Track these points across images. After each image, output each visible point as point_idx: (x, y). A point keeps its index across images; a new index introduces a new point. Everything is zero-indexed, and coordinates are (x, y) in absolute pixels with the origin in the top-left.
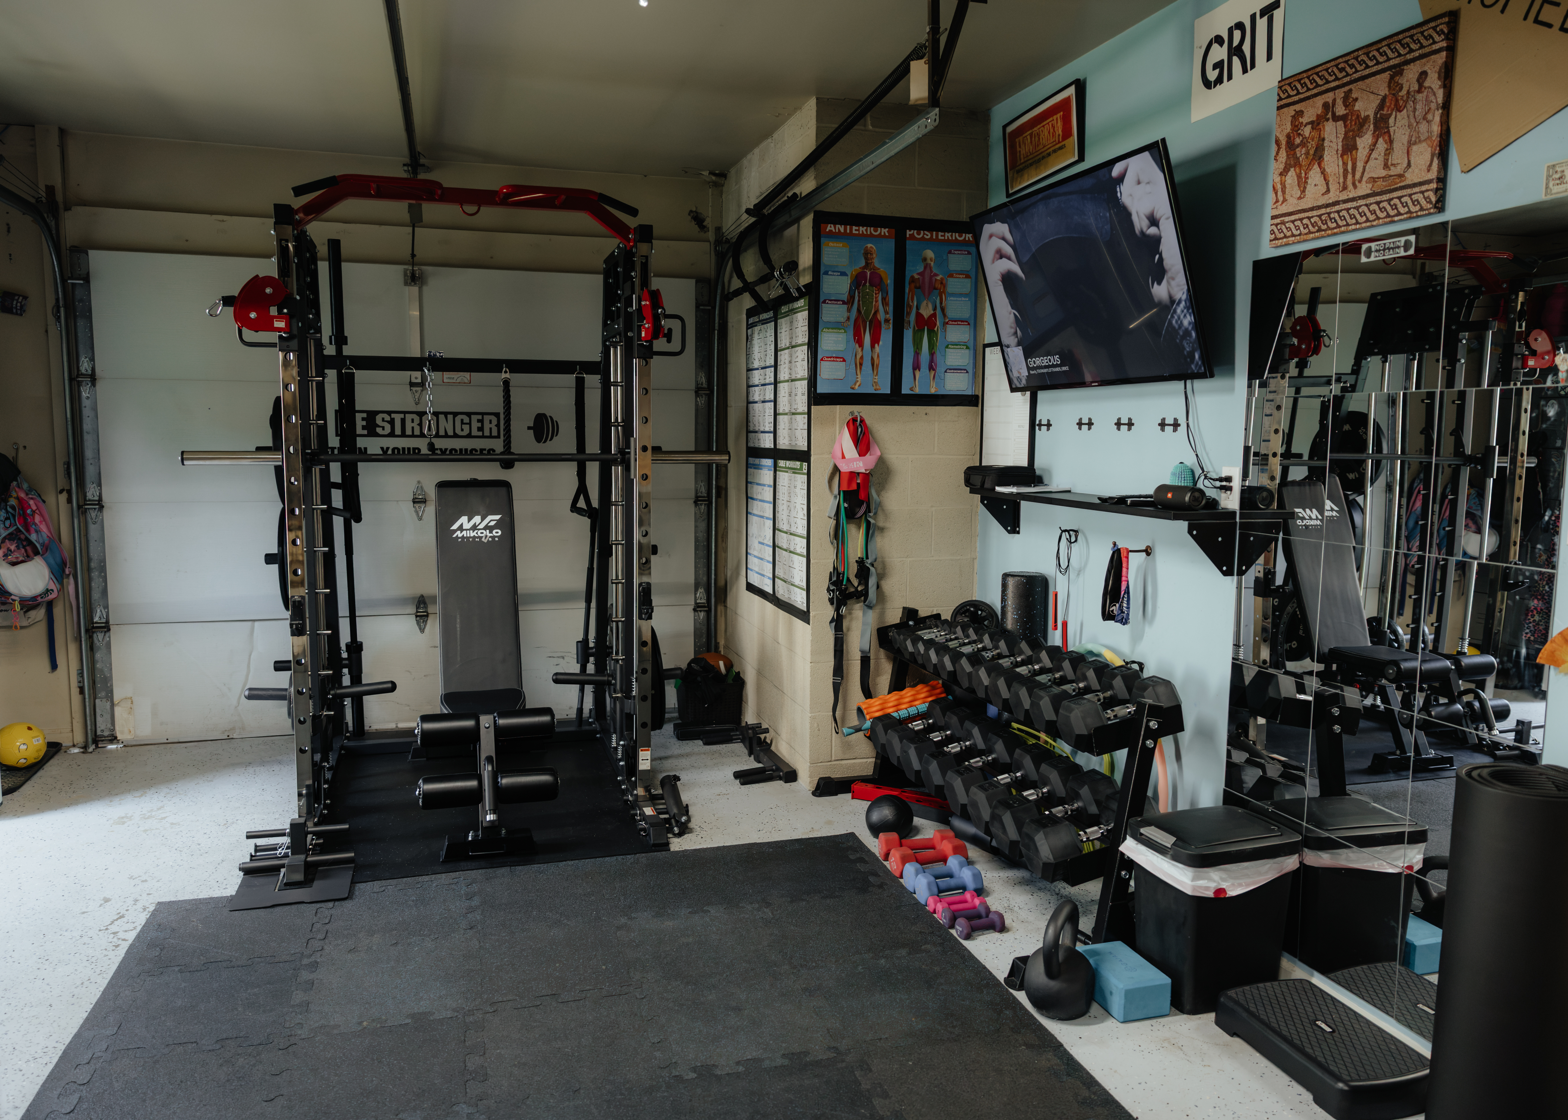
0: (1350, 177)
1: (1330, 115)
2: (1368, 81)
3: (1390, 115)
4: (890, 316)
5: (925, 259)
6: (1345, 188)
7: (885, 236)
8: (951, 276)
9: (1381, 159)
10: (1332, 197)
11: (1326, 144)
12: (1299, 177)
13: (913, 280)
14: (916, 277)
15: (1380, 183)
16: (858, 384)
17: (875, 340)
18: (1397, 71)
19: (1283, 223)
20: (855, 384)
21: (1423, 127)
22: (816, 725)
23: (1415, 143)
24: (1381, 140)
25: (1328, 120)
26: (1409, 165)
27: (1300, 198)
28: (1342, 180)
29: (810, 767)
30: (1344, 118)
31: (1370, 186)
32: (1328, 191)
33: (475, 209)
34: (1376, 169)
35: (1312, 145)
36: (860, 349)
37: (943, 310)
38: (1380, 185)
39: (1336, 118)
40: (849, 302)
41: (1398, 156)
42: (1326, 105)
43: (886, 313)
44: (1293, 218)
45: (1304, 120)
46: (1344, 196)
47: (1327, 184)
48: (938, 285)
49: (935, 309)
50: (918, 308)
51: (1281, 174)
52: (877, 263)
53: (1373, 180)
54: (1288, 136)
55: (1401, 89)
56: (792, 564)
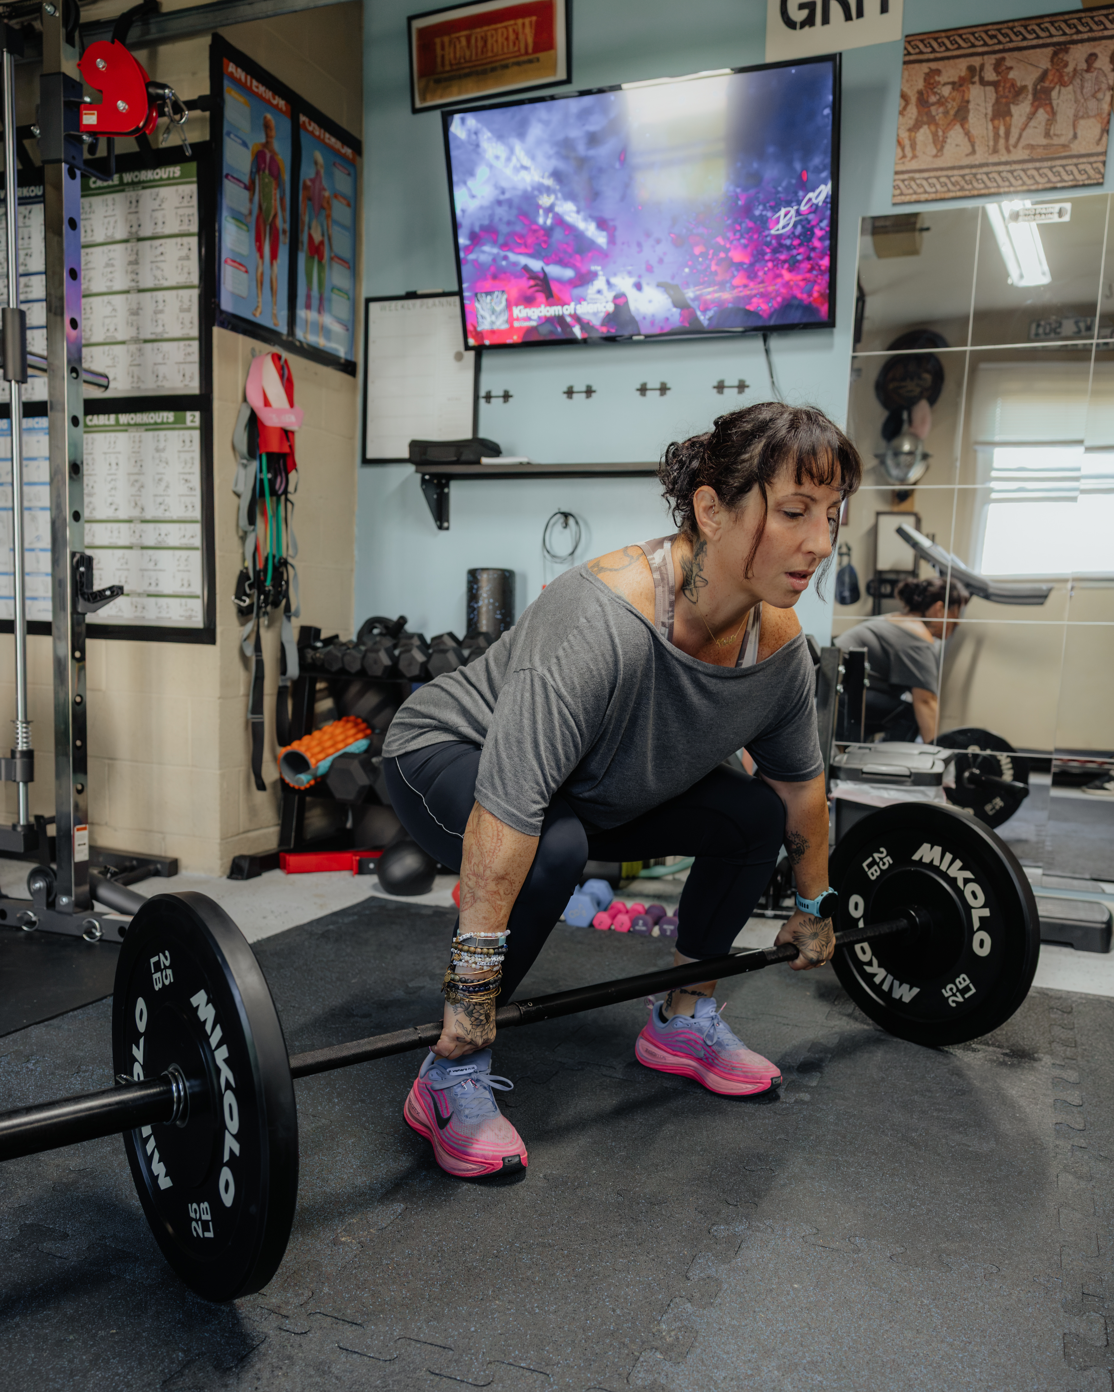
0: (1002, 142)
1: (976, 79)
2: (1026, 53)
3: (1053, 88)
4: (287, 227)
5: (316, 163)
6: (995, 151)
7: (280, 110)
8: (336, 196)
9: (1041, 128)
10: (979, 158)
11: (971, 106)
12: (935, 135)
13: (305, 186)
14: (309, 183)
15: (1040, 150)
16: (259, 310)
17: (274, 256)
18: (1061, 48)
19: (913, 179)
20: (256, 309)
21: (1092, 104)
22: (225, 786)
23: (1082, 117)
24: (1041, 111)
25: (973, 83)
26: (1075, 136)
27: (936, 156)
28: (991, 143)
30: (995, 84)
31: (1027, 152)
32: (974, 152)
34: (1035, 135)
35: (952, 106)
36: (260, 262)
37: (329, 239)
38: (1040, 153)
39: (983, 83)
40: (251, 189)
41: (1062, 127)
42: (971, 69)
43: (284, 221)
44: (926, 175)
45: (942, 79)
46: (994, 159)
47: (973, 146)
48: (325, 205)
49: (323, 235)
50: (309, 228)
51: (910, 130)
52: (276, 145)
53: (1031, 147)
54: (920, 93)
55: (1066, 65)
56: (151, 566)
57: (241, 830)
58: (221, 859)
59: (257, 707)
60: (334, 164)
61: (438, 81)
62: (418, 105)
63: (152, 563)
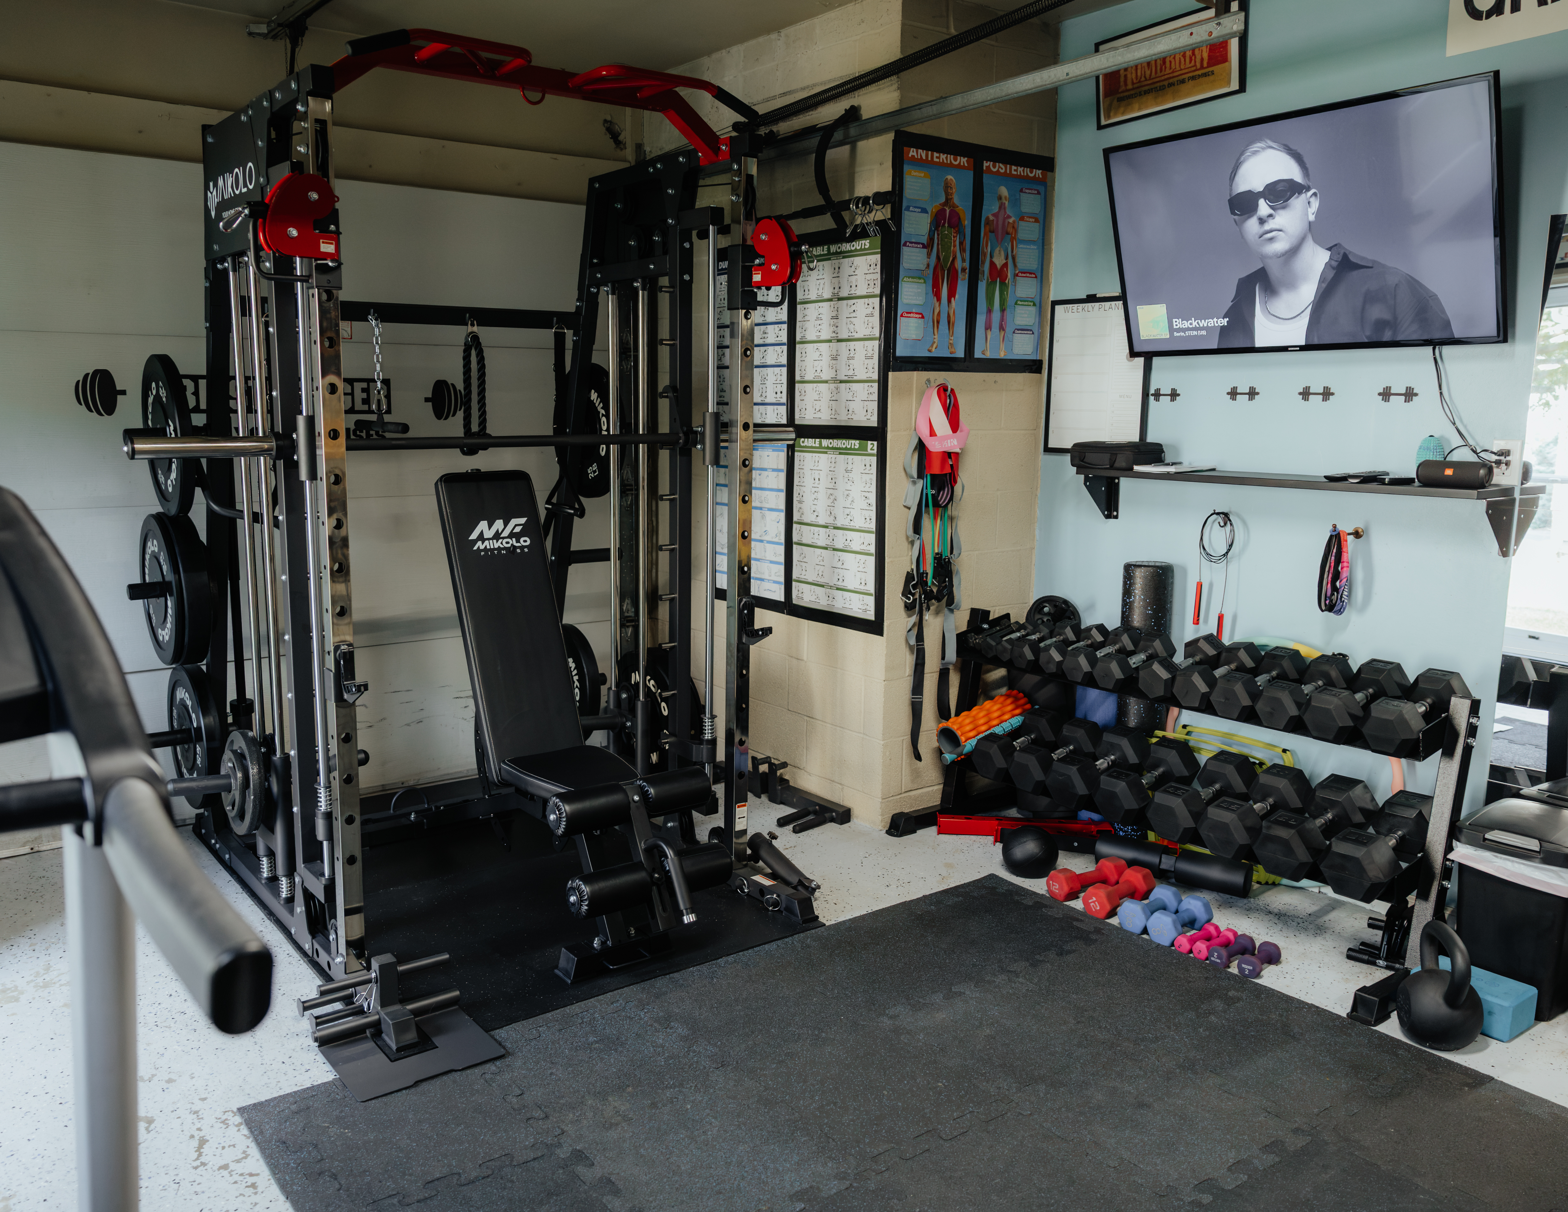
4: (967, 265)
5: (1000, 198)
7: (963, 167)
8: (1022, 219)
13: (988, 221)
14: (991, 218)
16: (935, 346)
17: (952, 294)
20: (932, 346)
22: (888, 753)
29: (882, 803)
33: (539, 95)
36: (937, 304)
37: (1014, 258)
40: (928, 246)
43: (963, 260)
48: (1010, 230)
49: (1007, 258)
50: (991, 257)
52: (956, 200)
56: (839, 565)
57: (903, 791)
58: (882, 815)
59: (917, 688)
60: (1021, 191)
61: (1120, 100)
62: (1103, 122)
63: (840, 563)
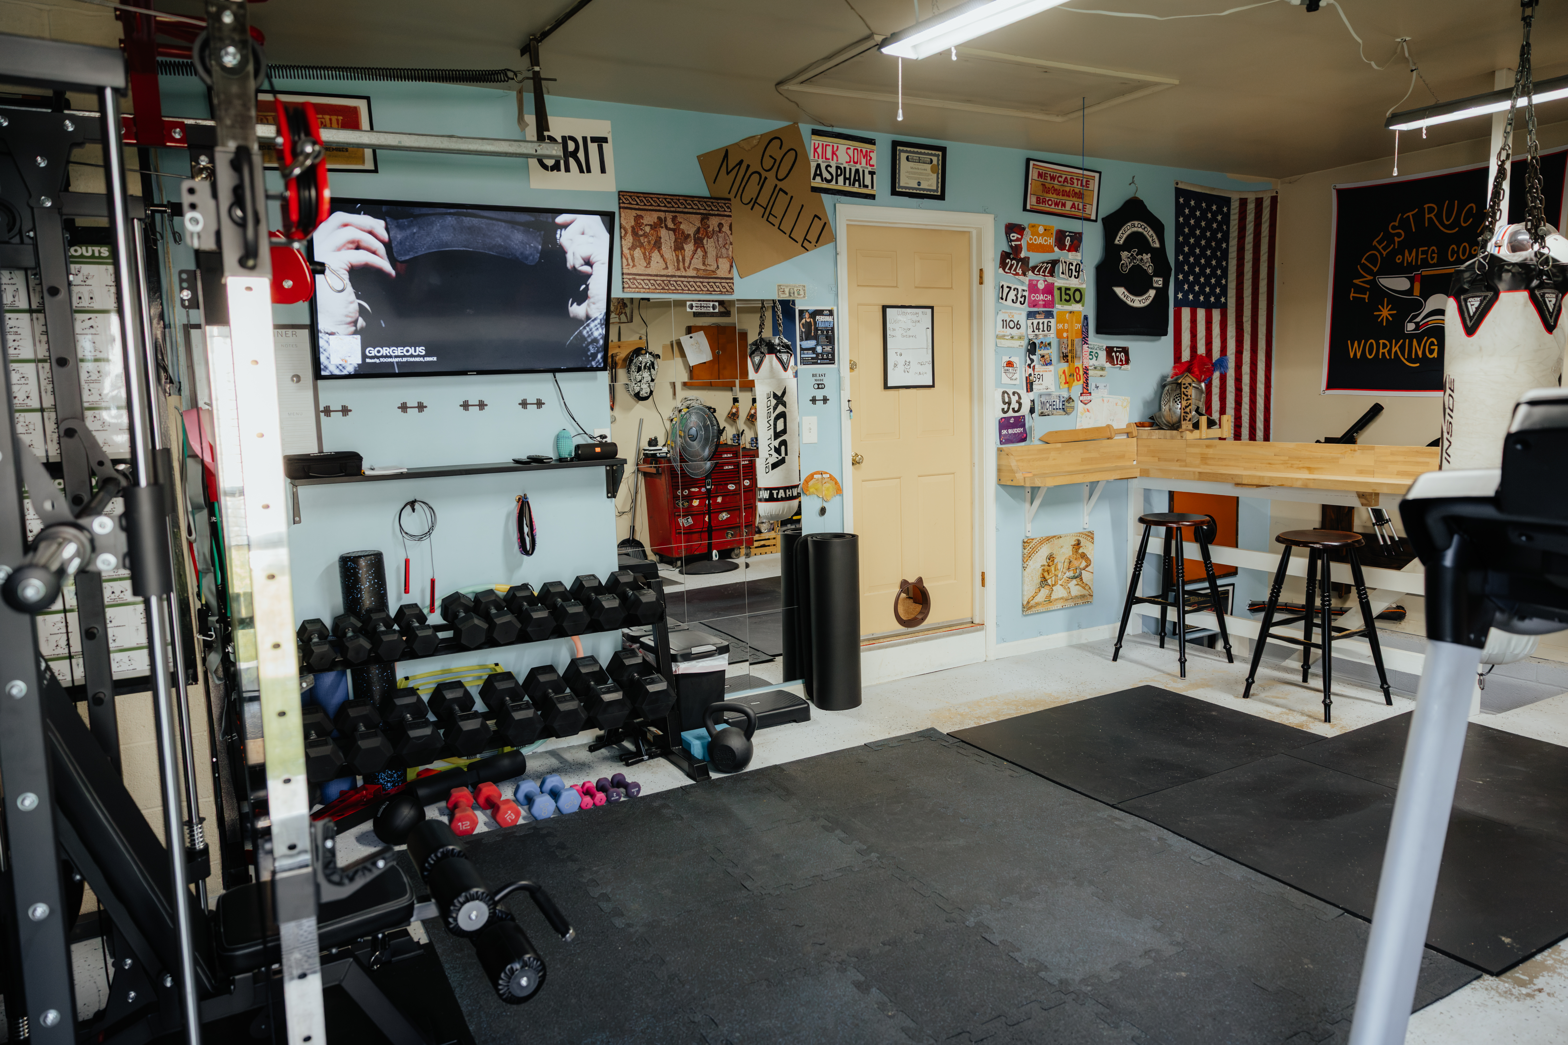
0: (681, 264)
1: (663, 225)
2: (688, 215)
3: (704, 238)
6: (678, 269)
9: (701, 260)
10: (671, 271)
11: (662, 240)
12: (644, 254)
15: (701, 272)
18: (705, 217)
21: (724, 251)
23: (720, 257)
24: (699, 250)
25: (662, 227)
26: (718, 266)
27: (646, 267)
28: (676, 264)
30: (674, 230)
31: (695, 272)
32: (667, 268)
34: (697, 263)
35: (653, 239)
38: (701, 273)
39: (667, 228)
41: (711, 260)
42: (659, 218)
44: (643, 278)
45: (645, 222)
46: (678, 273)
47: (666, 264)
51: (629, 249)
53: (698, 270)
54: (633, 227)
55: (709, 227)
